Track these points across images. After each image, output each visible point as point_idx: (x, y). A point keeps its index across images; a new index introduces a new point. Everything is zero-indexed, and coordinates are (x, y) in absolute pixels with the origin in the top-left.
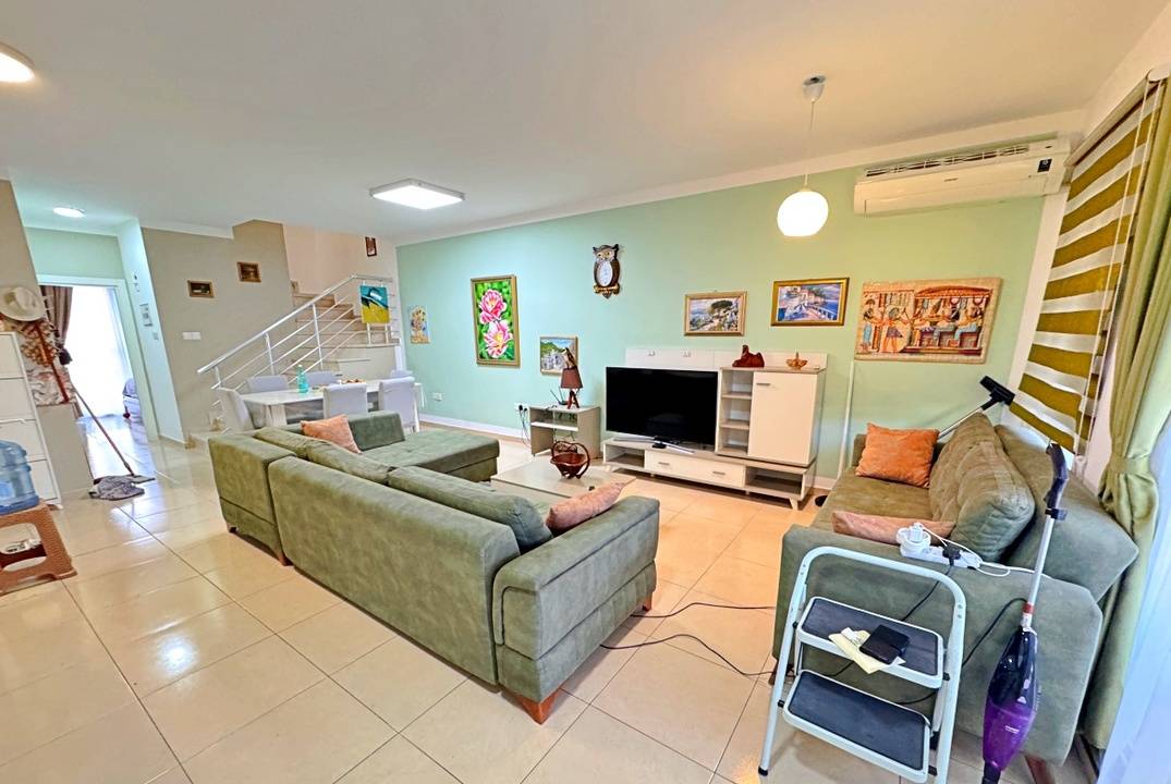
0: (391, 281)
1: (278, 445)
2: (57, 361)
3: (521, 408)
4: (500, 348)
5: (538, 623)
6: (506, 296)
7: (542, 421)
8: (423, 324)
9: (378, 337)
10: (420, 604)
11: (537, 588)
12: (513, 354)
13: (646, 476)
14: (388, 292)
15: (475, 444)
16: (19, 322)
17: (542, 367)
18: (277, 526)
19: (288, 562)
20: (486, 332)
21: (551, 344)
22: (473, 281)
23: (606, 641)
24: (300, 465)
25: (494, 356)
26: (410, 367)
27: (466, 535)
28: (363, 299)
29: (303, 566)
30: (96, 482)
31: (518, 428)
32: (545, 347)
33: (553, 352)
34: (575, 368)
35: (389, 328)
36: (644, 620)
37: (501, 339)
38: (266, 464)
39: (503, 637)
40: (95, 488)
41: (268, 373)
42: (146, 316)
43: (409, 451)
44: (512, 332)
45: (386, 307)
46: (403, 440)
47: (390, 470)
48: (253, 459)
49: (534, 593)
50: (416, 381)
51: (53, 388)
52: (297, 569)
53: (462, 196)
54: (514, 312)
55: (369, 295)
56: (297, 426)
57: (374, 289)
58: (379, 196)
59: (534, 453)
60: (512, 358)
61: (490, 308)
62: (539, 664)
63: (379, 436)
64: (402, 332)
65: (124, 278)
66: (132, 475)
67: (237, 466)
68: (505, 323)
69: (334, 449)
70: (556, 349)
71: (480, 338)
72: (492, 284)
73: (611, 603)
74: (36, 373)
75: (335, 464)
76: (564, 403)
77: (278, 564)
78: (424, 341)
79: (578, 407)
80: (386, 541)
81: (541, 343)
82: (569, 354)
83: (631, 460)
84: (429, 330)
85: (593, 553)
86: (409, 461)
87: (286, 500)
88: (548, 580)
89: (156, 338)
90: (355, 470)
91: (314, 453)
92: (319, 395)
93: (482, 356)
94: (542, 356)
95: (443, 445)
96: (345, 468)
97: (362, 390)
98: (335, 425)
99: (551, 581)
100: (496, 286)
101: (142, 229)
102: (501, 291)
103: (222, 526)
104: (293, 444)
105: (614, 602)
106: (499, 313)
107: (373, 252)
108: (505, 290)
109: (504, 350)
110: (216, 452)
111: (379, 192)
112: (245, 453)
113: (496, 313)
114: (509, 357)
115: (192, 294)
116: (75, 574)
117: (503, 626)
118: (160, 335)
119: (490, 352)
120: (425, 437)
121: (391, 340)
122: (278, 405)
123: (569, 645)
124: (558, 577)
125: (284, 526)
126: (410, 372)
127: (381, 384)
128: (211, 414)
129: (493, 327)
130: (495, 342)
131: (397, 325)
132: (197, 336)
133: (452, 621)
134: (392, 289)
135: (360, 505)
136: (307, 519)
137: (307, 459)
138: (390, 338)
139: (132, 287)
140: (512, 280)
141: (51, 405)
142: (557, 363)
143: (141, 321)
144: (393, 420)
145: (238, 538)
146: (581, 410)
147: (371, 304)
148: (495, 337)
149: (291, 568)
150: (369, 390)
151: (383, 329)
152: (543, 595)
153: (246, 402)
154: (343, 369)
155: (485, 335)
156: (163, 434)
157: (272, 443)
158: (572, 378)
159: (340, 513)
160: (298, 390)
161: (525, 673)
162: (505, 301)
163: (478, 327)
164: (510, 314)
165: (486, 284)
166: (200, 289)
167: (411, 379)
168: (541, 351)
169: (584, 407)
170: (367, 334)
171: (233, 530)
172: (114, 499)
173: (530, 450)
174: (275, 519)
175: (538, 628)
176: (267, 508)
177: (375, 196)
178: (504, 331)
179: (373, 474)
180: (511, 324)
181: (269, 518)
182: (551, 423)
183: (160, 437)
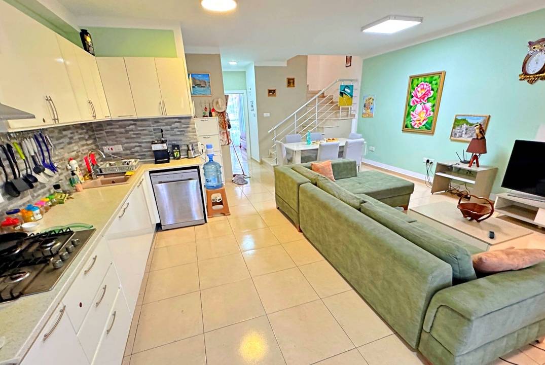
0: (357, 80)
1: (302, 174)
2: (227, 128)
3: (428, 161)
4: (421, 122)
5: (465, 337)
6: (434, 86)
7: (444, 173)
8: (371, 106)
9: (345, 114)
10: (372, 282)
11: (473, 318)
12: (431, 126)
13: (535, 227)
14: (354, 88)
15: (399, 185)
16: (219, 112)
17: (451, 136)
18: (299, 214)
19: (301, 231)
20: (413, 111)
21: (464, 120)
22: (411, 77)
23: (505, 356)
24: (315, 189)
25: (416, 127)
26: (359, 131)
27: (418, 262)
28: (340, 92)
29: (308, 236)
30: (234, 176)
31: (424, 174)
32: (458, 122)
33: (465, 126)
34: (483, 138)
35: (351, 108)
36: (534, 349)
37: (423, 116)
38: (299, 185)
39: (431, 329)
40: (234, 179)
41: (294, 134)
42: (252, 106)
43: (360, 184)
44: (433, 111)
45: (352, 96)
46: (356, 176)
47: (362, 203)
48: (293, 181)
49: (469, 320)
50: (365, 141)
51: (226, 139)
52: (304, 235)
53: (421, 19)
54: (438, 98)
55: (344, 90)
56: (309, 164)
57: (347, 87)
58: (365, 31)
59: (432, 192)
60: (429, 128)
61: (419, 95)
62: (457, 359)
63: (345, 172)
64: (358, 111)
65: (246, 89)
66: (244, 174)
67: (285, 182)
68: (429, 105)
69: (329, 182)
70: (467, 123)
71: (408, 115)
72: (425, 78)
73: (516, 335)
74: (222, 132)
75: (331, 192)
76: (465, 162)
77: (296, 231)
78: (370, 116)
79: (478, 166)
80: (358, 243)
81: (456, 119)
82: (481, 128)
83: (520, 211)
84: (374, 110)
85: (518, 303)
86: (361, 190)
87: (305, 203)
88: (482, 315)
89: (255, 116)
90: (341, 197)
91: (319, 183)
92: (317, 147)
93: (406, 127)
94: (454, 128)
95: (379, 182)
96: (336, 195)
97: (337, 145)
98: (326, 166)
99: (485, 315)
100: (428, 79)
101: (255, 67)
102: (431, 83)
103: (274, 205)
104: (309, 176)
105: (518, 335)
106: (426, 98)
107: (349, 64)
108: (434, 82)
109: (425, 122)
110: (277, 174)
111: (367, 28)
112: (290, 178)
113: (424, 98)
114: (426, 128)
115: (269, 95)
116: (230, 215)
117: (433, 324)
118: (256, 115)
119: (413, 124)
120: (368, 176)
121: (351, 115)
122: (298, 151)
123: (480, 354)
124: (488, 314)
125: (302, 216)
126: (360, 135)
127: (347, 142)
128: (270, 150)
129: (419, 107)
130: (418, 117)
131: (356, 107)
132: (268, 115)
133: (393, 302)
134: (357, 86)
135: (346, 220)
136: (315, 217)
137: (316, 185)
138: (351, 114)
139: (249, 94)
140: (442, 75)
141: (225, 145)
142: (466, 134)
143: (250, 108)
144: (353, 165)
145: (280, 212)
146: (480, 169)
147: (344, 95)
148: (419, 114)
149: (301, 234)
150: (340, 145)
151: (348, 109)
152: (475, 324)
153: (286, 149)
154: (326, 131)
155: (412, 113)
156: (253, 158)
157: (299, 173)
158: (479, 145)
159: (333, 220)
160: (306, 143)
161: (444, 358)
162: (432, 90)
163: (408, 108)
164: (434, 99)
165: (420, 79)
166: (272, 92)
167: (362, 140)
168: (454, 125)
169: (484, 167)
170: (339, 112)
171: (278, 208)
172: (239, 184)
173: (431, 190)
174: (299, 211)
175: (465, 340)
176: (296, 205)
177: (364, 31)
178: (427, 110)
179: (351, 202)
180: (434, 106)
181: (296, 210)
182: (450, 174)
183: (251, 158)
